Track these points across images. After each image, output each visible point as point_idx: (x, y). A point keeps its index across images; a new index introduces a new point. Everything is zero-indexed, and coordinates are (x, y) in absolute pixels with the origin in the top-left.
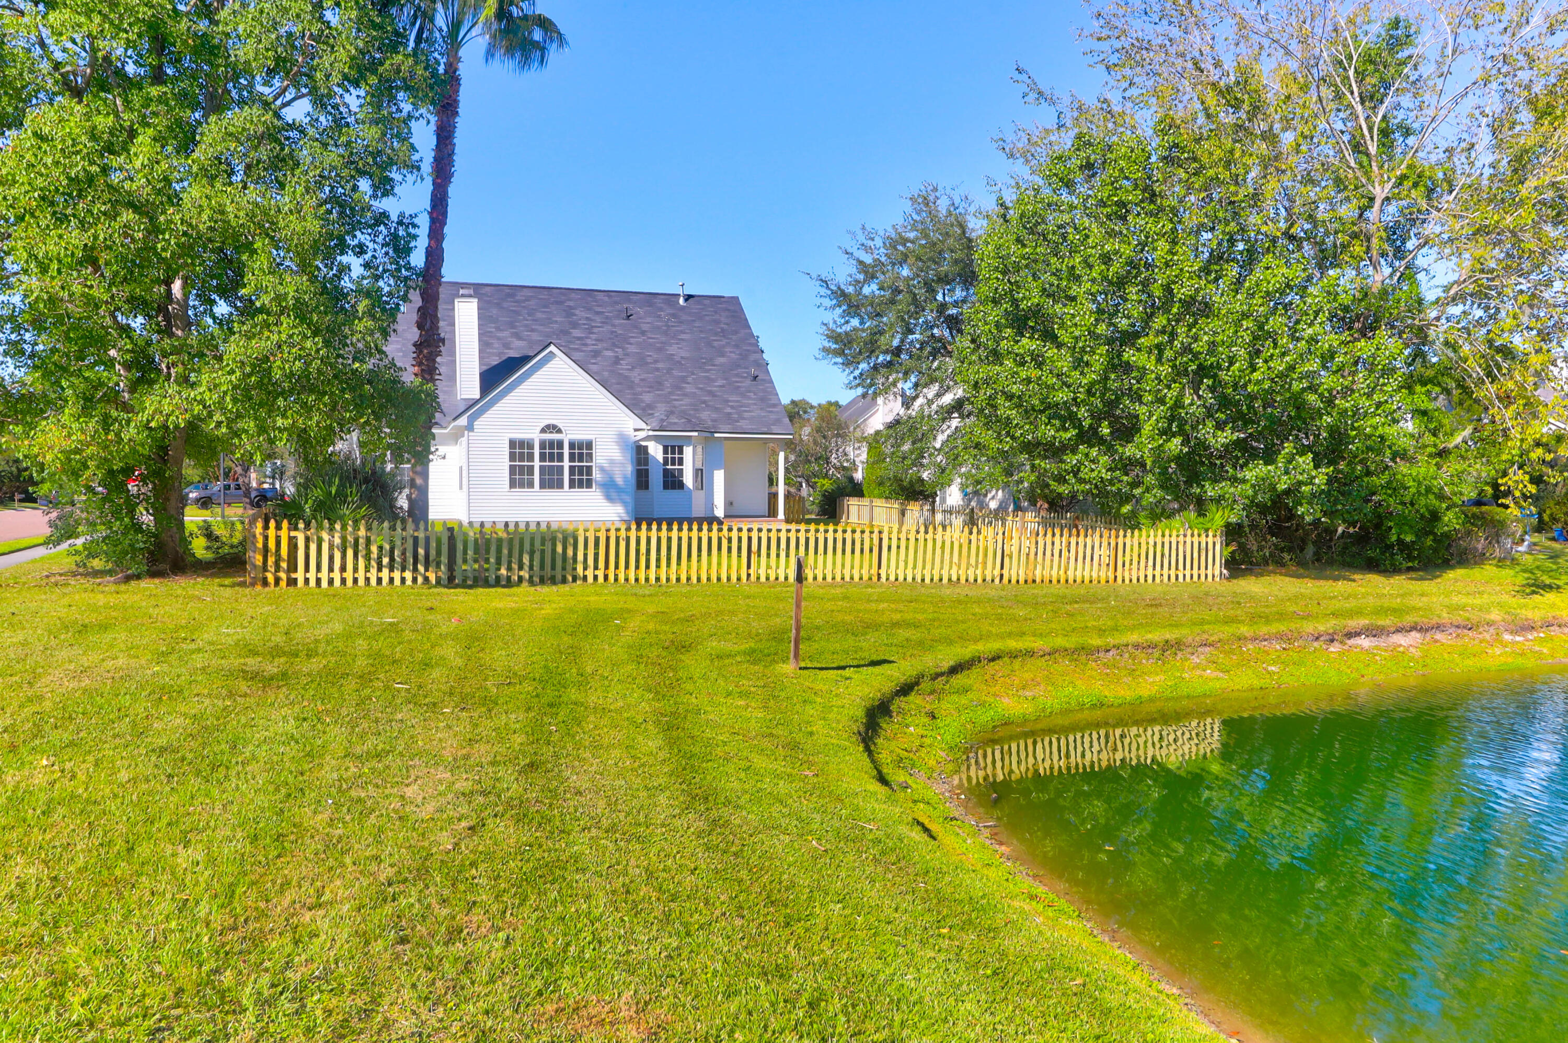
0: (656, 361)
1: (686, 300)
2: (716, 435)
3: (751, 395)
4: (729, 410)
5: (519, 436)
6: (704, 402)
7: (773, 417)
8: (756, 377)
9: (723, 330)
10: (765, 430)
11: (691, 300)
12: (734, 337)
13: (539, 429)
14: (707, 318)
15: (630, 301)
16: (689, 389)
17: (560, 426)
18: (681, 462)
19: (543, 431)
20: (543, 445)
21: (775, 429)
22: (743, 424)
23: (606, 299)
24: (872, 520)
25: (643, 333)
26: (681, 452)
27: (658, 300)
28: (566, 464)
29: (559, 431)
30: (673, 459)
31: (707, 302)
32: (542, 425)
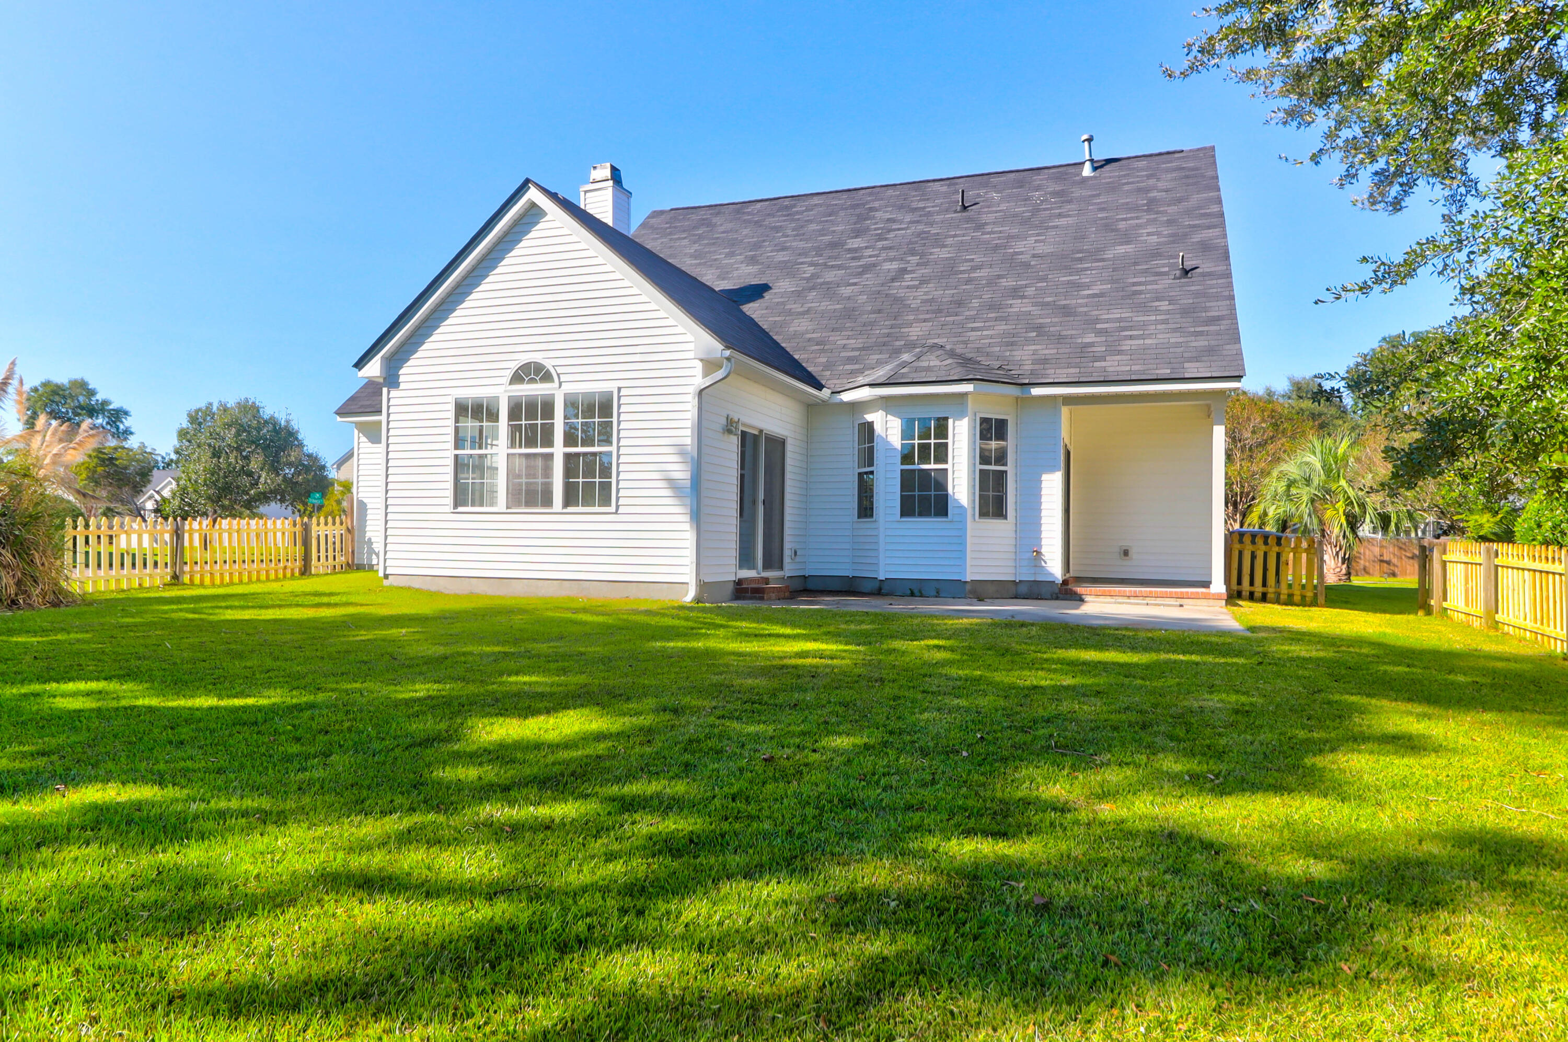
0: (974, 269)
1: (1095, 169)
2: (1036, 391)
3: (1164, 305)
4: (1090, 338)
5: (472, 392)
6: (1039, 329)
7: (1202, 343)
8: (1186, 272)
9: (1152, 201)
10: (1165, 372)
11: (1107, 168)
12: (1172, 209)
13: (509, 374)
14: (1126, 188)
15: (986, 185)
16: (1017, 306)
17: (548, 364)
18: (942, 454)
19: (517, 378)
20: (515, 412)
21: (1192, 370)
22: (1113, 365)
23: (945, 189)
24: (1494, 606)
25: (980, 227)
26: (942, 430)
27: (1038, 179)
28: (559, 450)
29: (547, 377)
30: (924, 448)
31: (1143, 163)
32: (514, 366)
